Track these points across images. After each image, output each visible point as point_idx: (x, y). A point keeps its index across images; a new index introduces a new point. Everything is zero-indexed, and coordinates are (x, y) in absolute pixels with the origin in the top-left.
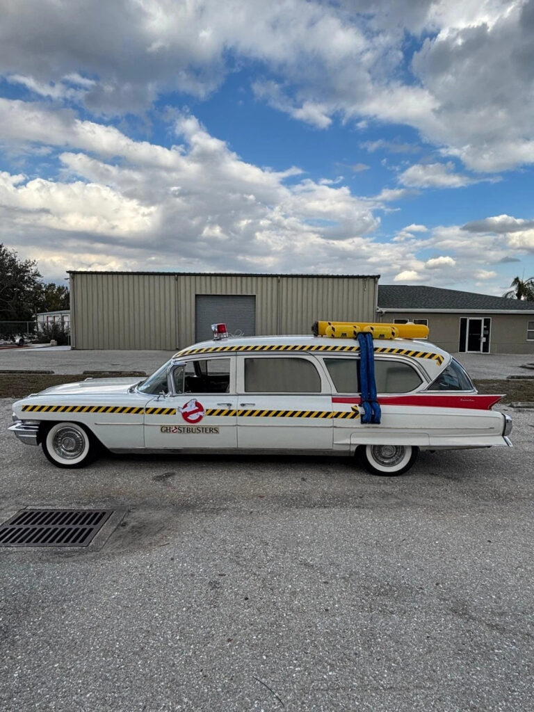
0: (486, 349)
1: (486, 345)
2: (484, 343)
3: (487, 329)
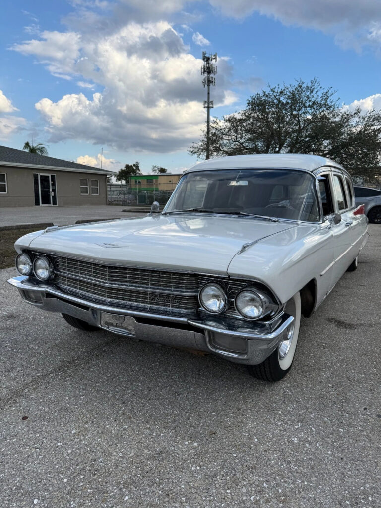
0: (54, 203)
1: (54, 197)
2: (53, 197)
3: (53, 184)
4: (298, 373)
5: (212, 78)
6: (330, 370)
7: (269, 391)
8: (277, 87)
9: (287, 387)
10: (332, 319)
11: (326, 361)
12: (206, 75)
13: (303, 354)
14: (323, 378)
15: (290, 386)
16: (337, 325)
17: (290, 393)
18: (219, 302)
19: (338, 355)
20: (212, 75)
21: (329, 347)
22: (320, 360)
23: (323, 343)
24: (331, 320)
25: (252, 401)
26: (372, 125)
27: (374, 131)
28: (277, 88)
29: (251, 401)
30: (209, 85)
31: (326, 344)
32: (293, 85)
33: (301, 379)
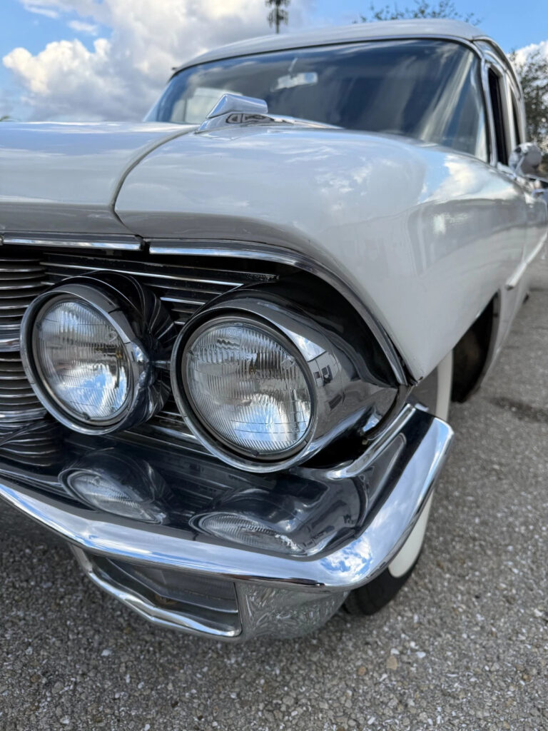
4: (439, 565)
5: (283, 11)
6: (525, 550)
7: (355, 646)
8: (385, 10)
9: (410, 628)
10: (503, 399)
11: (511, 519)
12: (273, 6)
13: (447, 497)
14: (511, 584)
15: (420, 623)
16: (515, 413)
17: (421, 655)
18: (114, 379)
19: (535, 497)
20: (282, 7)
21: (510, 472)
22: (495, 517)
23: (493, 463)
24: (501, 402)
25: (297, 701)
26: (535, 79)
27: (538, 88)
28: (385, 13)
29: (289, 701)
30: (278, 24)
31: (501, 464)
32: (410, 9)
33: (450, 590)
